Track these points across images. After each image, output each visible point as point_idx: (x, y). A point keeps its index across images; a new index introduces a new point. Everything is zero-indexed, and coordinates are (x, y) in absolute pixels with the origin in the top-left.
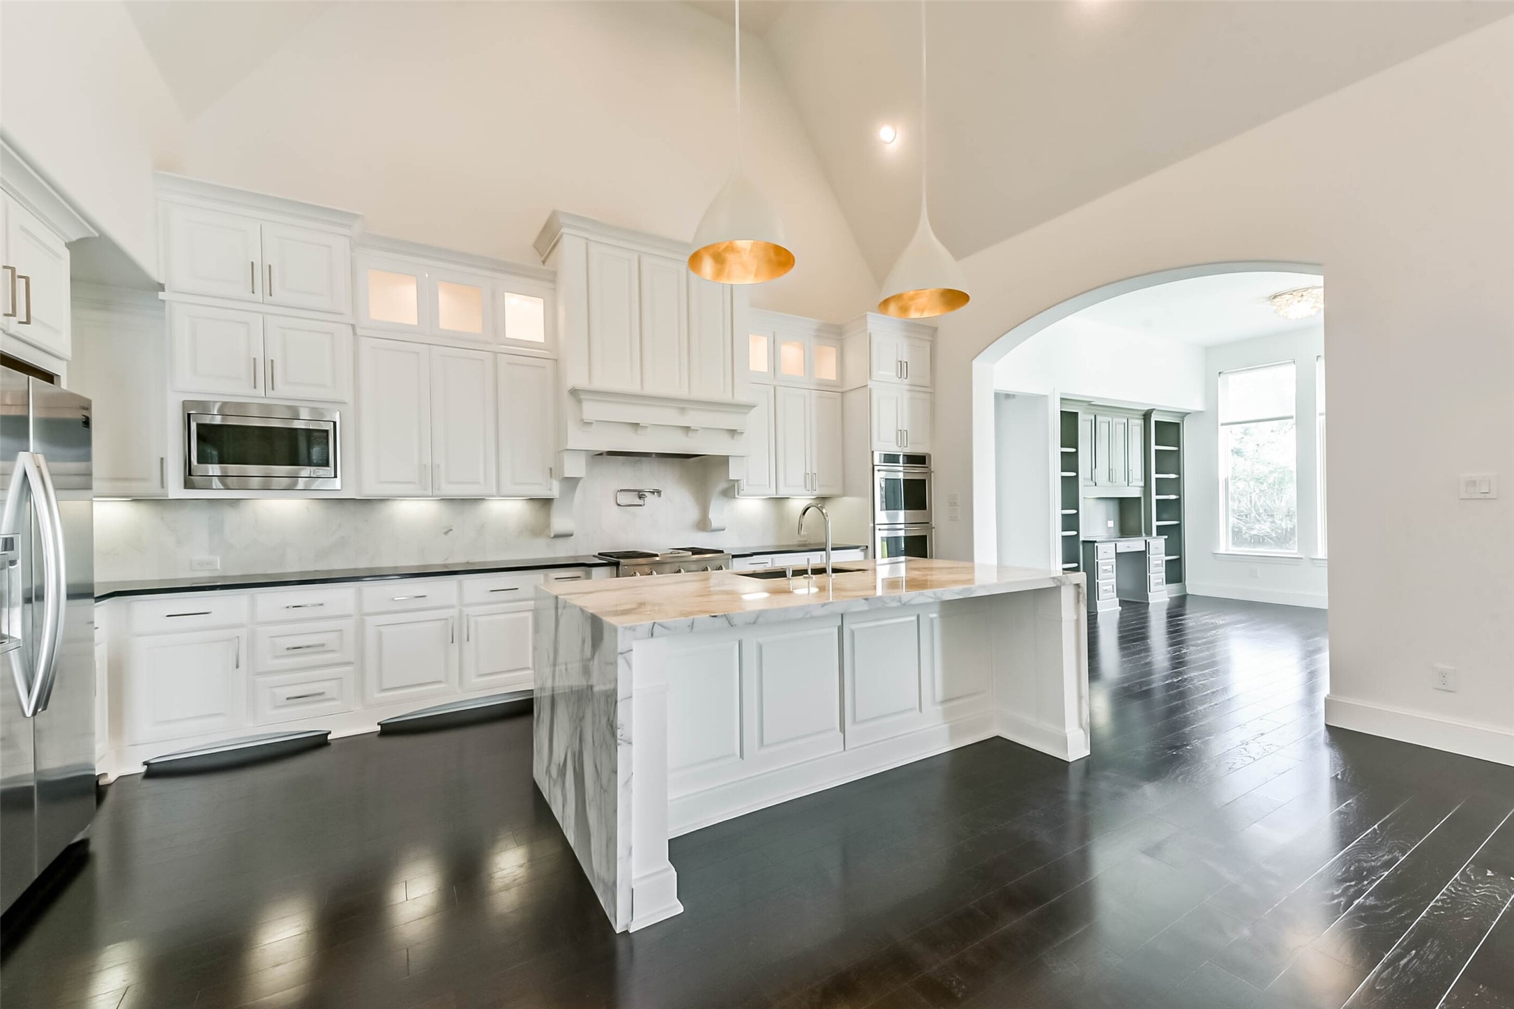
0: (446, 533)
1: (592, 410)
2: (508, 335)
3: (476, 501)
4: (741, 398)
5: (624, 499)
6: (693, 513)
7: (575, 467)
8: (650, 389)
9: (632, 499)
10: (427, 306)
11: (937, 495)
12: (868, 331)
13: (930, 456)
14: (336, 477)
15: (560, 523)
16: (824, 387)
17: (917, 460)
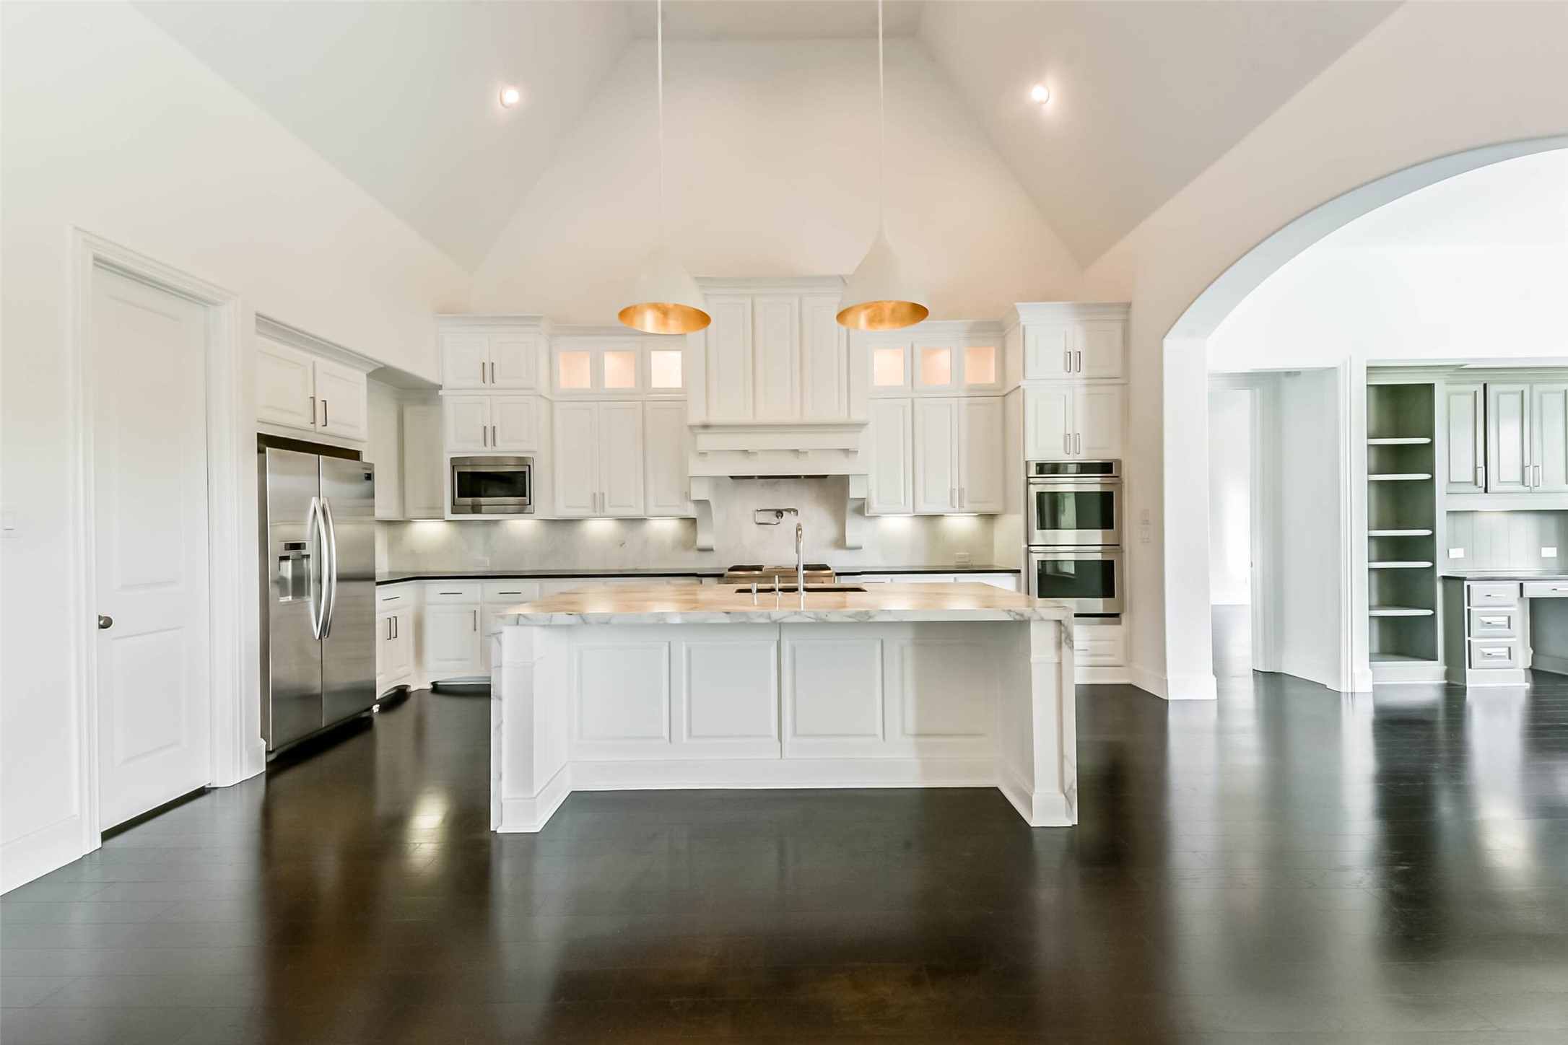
0: (621, 545)
1: (706, 441)
2: (654, 385)
3: (642, 520)
4: (857, 417)
5: (763, 518)
6: (830, 531)
7: (700, 492)
8: (762, 418)
9: (770, 517)
10: (597, 371)
11: (1130, 509)
12: (1022, 324)
13: (1119, 462)
14: (530, 504)
15: (703, 540)
16: (977, 393)
17: (1105, 468)
